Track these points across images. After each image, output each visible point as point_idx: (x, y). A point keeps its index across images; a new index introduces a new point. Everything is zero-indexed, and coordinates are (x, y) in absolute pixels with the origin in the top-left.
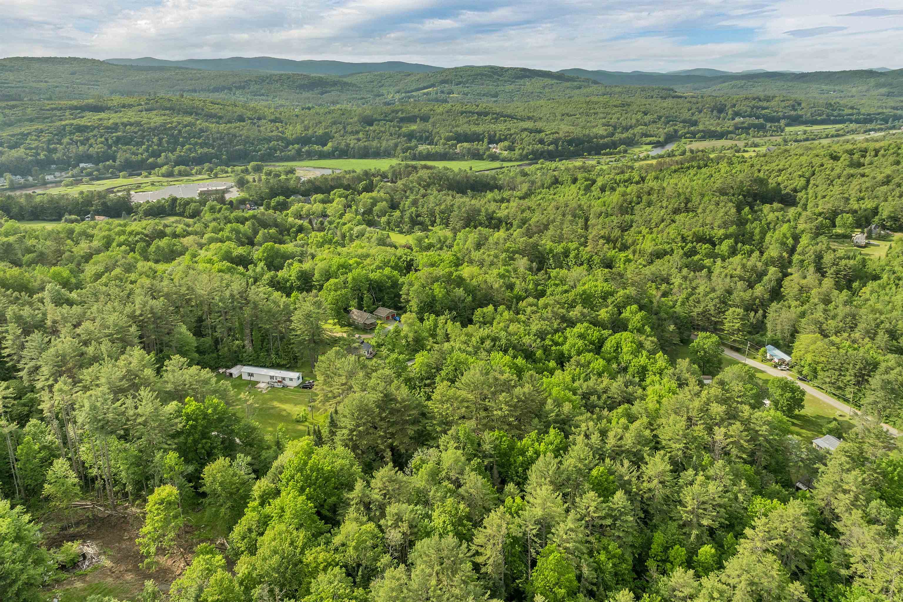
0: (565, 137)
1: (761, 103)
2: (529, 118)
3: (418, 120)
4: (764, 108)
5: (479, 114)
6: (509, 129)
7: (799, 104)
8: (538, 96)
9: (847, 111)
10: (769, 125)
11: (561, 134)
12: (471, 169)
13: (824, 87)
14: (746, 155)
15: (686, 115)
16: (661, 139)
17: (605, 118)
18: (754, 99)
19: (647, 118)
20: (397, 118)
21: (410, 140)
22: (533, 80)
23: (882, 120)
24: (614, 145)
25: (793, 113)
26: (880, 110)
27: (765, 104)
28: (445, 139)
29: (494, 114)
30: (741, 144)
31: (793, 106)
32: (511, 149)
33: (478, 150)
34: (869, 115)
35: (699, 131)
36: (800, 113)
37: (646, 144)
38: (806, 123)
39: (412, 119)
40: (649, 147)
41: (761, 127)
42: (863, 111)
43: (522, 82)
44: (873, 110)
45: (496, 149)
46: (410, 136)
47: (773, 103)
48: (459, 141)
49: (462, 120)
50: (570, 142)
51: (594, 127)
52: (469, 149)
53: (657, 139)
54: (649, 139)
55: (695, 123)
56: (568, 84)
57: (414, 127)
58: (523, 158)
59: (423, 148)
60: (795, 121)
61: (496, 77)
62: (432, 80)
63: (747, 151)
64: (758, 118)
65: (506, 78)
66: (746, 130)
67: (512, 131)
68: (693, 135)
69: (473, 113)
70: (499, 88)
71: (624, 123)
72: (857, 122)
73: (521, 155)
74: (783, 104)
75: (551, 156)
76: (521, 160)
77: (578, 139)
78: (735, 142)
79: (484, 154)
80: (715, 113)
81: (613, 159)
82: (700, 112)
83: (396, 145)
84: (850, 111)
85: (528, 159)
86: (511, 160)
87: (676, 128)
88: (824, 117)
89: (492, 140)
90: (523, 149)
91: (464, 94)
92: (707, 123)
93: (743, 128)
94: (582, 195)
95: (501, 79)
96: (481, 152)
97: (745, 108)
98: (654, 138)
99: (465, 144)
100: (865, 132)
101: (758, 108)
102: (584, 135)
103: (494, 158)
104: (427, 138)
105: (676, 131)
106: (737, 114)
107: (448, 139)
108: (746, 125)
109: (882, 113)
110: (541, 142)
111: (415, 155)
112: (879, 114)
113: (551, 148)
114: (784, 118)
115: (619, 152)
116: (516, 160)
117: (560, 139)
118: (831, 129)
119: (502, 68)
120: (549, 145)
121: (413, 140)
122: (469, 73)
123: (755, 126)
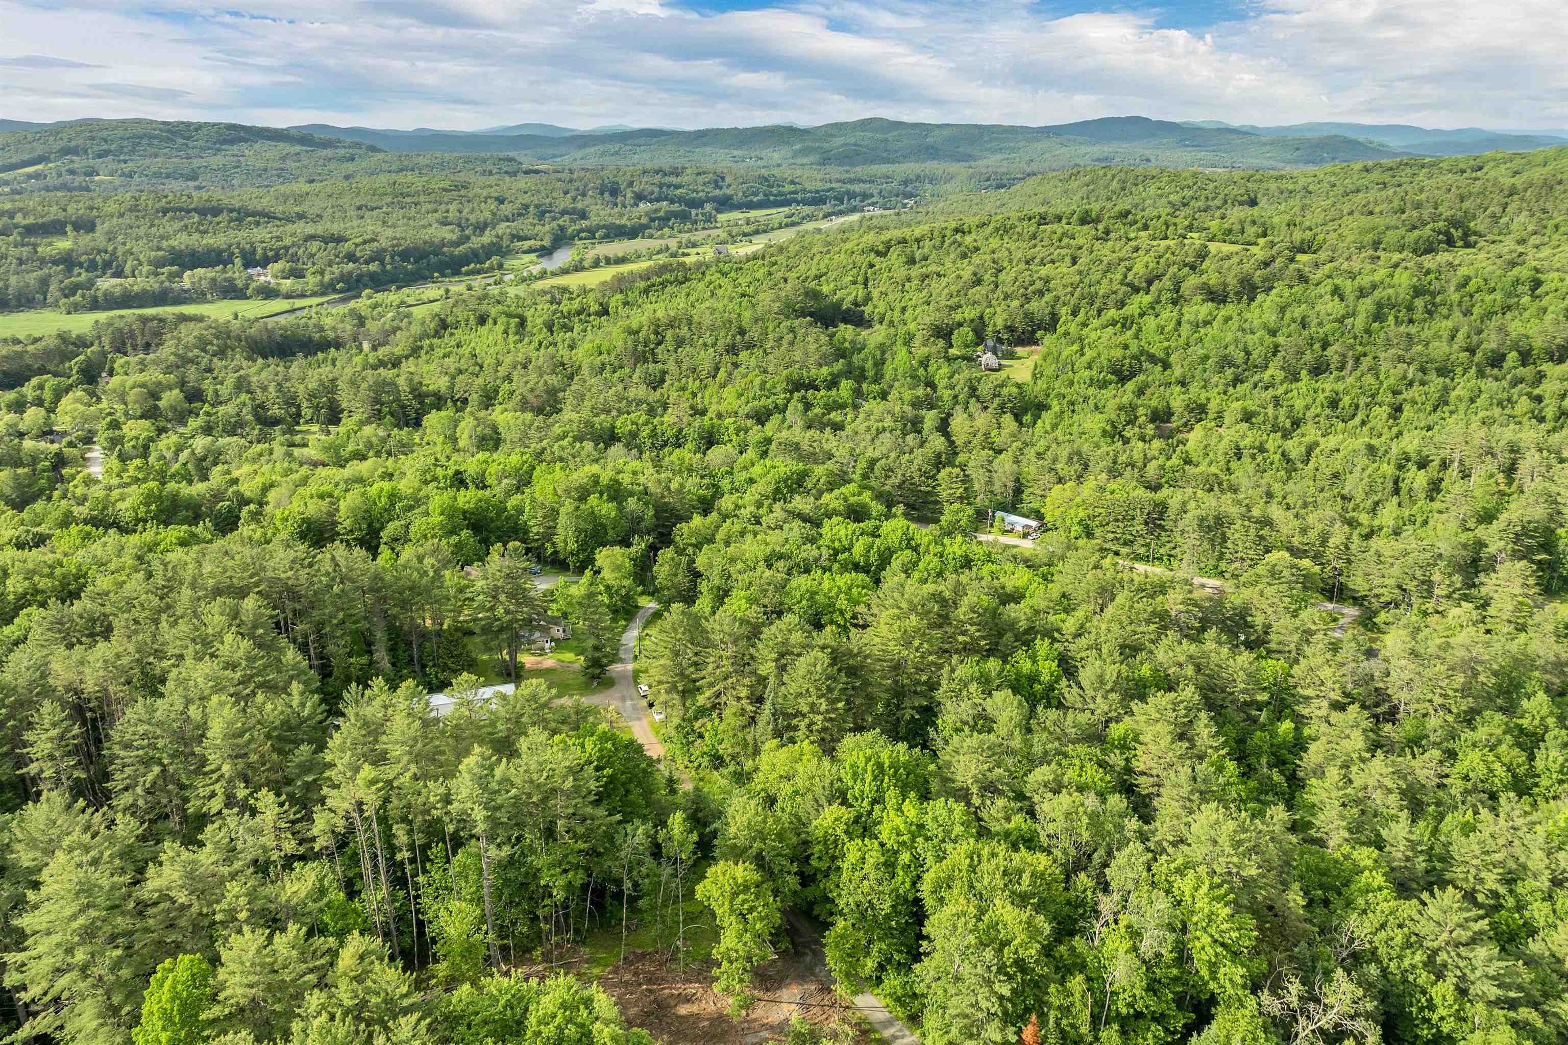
0: (393, 246)
1: (667, 179)
2: (301, 216)
3: (69, 228)
4: (677, 187)
5: (202, 212)
6: (279, 239)
7: (723, 178)
8: (279, 176)
9: (789, 188)
10: (694, 212)
11: (384, 243)
12: (236, 317)
13: (736, 153)
14: (687, 260)
15: (565, 203)
16: (547, 243)
17: (436, 211)
18: (657, 172)
19: (507, 209)
20: (16, 226)
21: (69, 270)
22: (257, 146)
23: (836, 198)
24: (476, 256)
25: (717, 192)
26: (828, 185)
27: (674, 180)
28: (150, 263)
29: (232, 211)
30: (673, 244)
31: (716, 182)
32: (298, 274)
33: (231, 280)
34: (817, 192)
35: (599, 227)
36: (729, 192)
37: (525, 252)
38: (739, 207)
39: (56, 228)
40: (533, 256)
41: (684, 217)
42: (809, 186)
43: (235, 149)
44: (819, 186)
45: (266, 276)
46: (68, 261)
47: (684, 179)
48: (185, 267)
49: (168, 225)
50: (405, 255)
51: (424, 227)
52: (213, 280)
53: (539, 243)
54: (526, 244)
55: (583, 215)
56: (329, 152)
57: (63, 244)
58: (326, 289)
59: (106, 284)
60: (725, 204)
61: (180, 141)
62: (39, 149)
63: (688, 255)
64: (672, 202)
65: (201, 143)
66: (665, 220)
67: (287, 241)
68: (591, 233)
69: (188, 211)
70: (196, 163)
71: (473, 218)
72: (805, 202)
73: (322, 284)
74: (700, 179)
75: (379, 283)
76: (323, 294)
77: (416, 249)
78: (662, 242)
79: (247, 286)
80: (607, 195)
81: (491, 281)
82: (584, 195)
83: (44, 283)
84: (792, 188)
85: (335, 291)
86: (303, 296)
87: (561, 222)
88: (761, 197)
89: (250, 261)
90: (322, 273)
91: (123, 175)
92: (602, 213)
93: (660, 219)
94: (515, 343)
95: (191, 144)
96: (240, 284)
97: (650, 188)
98: (532, 242)
99: (200, 271)
100: (825, 217)
101: (669, 186)
102: (425, 242)
103: (268, 293)
104: (107, 265)
105: (562, 228)
106: (640, 197)
107: (158, 264)
108: (662, 214)
109: (832, 189)
110: (351, 257)
111: (95, 300)
112: (829, 190)
113: (373, 267)
114: (708, 200)
115: (492, 269)
116: (314, 294)
117: (384, 250)
118: (778, 214)
119: (188, 125)
120: (367, 263)
121: (76, 270)
122: (120, 133)
123: (675, 215)
